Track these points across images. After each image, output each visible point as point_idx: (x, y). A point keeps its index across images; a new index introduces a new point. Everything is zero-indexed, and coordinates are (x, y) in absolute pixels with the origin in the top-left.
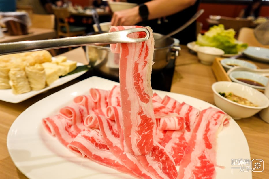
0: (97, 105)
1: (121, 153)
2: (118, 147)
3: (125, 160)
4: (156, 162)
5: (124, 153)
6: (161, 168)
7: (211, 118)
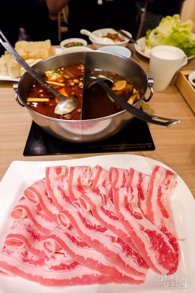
0: (41, 207)
1: (96, 265)
2: (90, 258)
3: (103, 270)
4: (130, 257)
5: (99, 263)
6: (136, 261)
7: (162, 184)
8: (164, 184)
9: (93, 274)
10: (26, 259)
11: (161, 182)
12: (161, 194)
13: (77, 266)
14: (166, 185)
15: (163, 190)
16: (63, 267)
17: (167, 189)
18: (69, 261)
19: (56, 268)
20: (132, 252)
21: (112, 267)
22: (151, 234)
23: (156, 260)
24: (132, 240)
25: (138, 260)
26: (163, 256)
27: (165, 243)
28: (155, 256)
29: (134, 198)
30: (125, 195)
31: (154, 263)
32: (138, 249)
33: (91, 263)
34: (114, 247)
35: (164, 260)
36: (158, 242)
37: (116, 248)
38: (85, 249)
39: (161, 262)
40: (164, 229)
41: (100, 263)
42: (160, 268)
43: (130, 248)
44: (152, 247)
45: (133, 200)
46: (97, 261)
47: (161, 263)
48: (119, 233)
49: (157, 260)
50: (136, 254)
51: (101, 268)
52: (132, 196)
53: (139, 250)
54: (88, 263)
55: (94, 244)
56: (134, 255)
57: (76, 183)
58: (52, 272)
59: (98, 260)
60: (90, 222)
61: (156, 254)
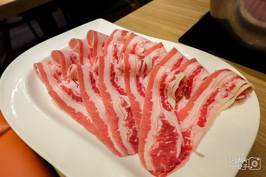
1: (93, 110)
2: (94, 103)
3: (95, 119)
4: (127, 128)
5: (97, 111)
6: (130, 136)
7: (222, 87)
8: (224, 88)
9: (87, 117)
10: (57, 77)
11: (221, 84)
12: (214, 100)
13: (80, 103)
14: (227, 90)
15: (218, 97)
16: (69, 92)
17: (226, 96)
18: (77, 93)
19: (64, 88)
20: (134, 127)
21: (105, 124)
22: (167, 127)
23: (150, 149)
24: (142, 118)
25: (132, 136)
26: (160, 151)
27: (175, 143)
28: (152, 145)
29: (174, 81)
30: (166, 73)
31: (145, 150)
32: (141, 128)
33: (91, 107)
34: (120, 111)
35: (159, 155)
36: (168, 137)
37: (122, 113)
38: (96, 95)
39: (155, 154)
40: (186, 134)
41: (98, 112)
42: (148, 159)
43: (134, 123)
44: (157, 137)
45: (171, 83)
46: (96, 109)
47: (153, 155)
48: (134, 104)
49: (151, 150)
50: (135, 131)
51: (95, 115)
52: (173, 77)
53: (140, 130)
54: (89, 104)
55: (105, 95)
56: (132, 130)
58: (60, 88)
59: (97, 108)
60: (117, 81)
61: (155, 145)
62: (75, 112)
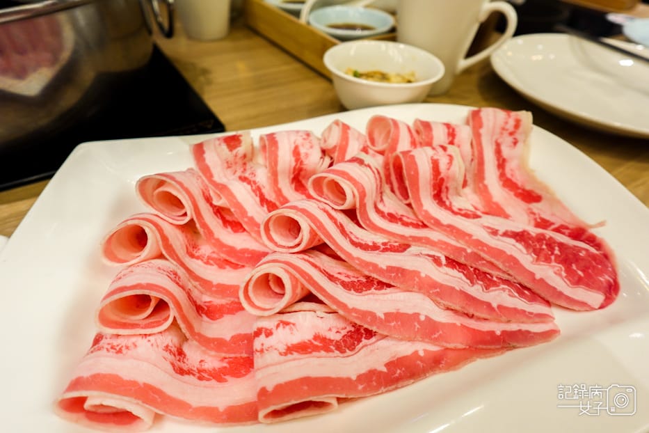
1: (416, 324)
2: (394, 311)
3: (438, 334)
4: (495, 290)
5: (422, 318)
6: (516, 295)
7: (502, 134)
8: (506, 134)
9: (416, 352)
11: (498, 130)
12: (504, 160)
13: (361, 345)
14: (511, 134)
15: (506, 152)
16: (319, 345)
17: (515, 143)
18: (334, 331)
20: (495, 279)
22: (520, 237)
23: (563, 279)
24: (483, 255)
25: (518, 293)
26: (574, 267)
27: (561, 245)
28: (555, 273)
29: (455, 162)
30: (433, 157)
31: (559, 289)
32: (504, 269)
33: (402, 323)
34: (447, 277)
35: (580, 273)
36: (544, 247)
37: (453, 278)
38: (371, 296)
39: (576, 278)
40: (544, 224)
41: (427, 317)
42: (580, 293)
43: (485, 273)
44: (538, 260)
45: (453, 168)
46: (417, 315)
47: (578, 282)
49: (566, 280)
50: (507, 282)
51: (430, 329)
52: (448, 158)
53: (510, 272)
54: (393, 324)
55: (393, 275)
56: (504, 285)
57: (290, 161)
58: (294, 359)
59: (417, 311)
61: (557, 268)
62: (381, 373)
